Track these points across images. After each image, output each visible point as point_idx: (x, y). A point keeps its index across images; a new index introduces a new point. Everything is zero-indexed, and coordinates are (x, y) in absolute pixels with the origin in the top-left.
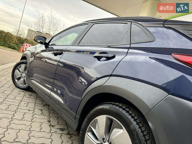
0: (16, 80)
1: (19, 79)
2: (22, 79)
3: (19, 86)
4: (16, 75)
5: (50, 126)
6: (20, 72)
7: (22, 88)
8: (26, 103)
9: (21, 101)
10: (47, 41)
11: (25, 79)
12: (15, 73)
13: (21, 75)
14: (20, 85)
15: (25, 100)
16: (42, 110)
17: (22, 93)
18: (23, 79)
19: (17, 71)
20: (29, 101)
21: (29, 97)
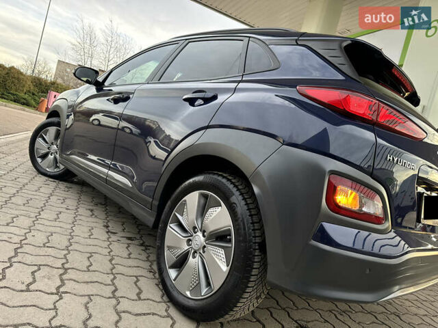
0: (39, 160)
1: (44, 156)
2: (51, 157)
3: (44, 171)
4: (37, 149)
5: (107, 232)
6: (47, 142)
7: (52, 174)
8: (62, 198)
9: (52, 195)
10: (100, 79)
11: (58, 156)
12: (36, 146)
13: (49, 148)
14: (47, 169)
15: (58, 194)
16: (92, 211)
17: (52, 184)
18: (53, 156)
19: (39, 140)
20: (66, 196)
21: (66, 189)
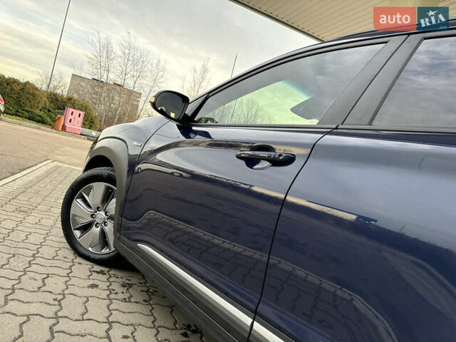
0: (77, 233)
1: (86, 228)
2: (96, 230)
3: (85, 252)
4: (74, 215)
6: (89, 206)
7: (97, 257)
10: (189, 111)
12: (72, 211)
13: (92, 216)
14: (90, 249)
17: (101, 279)
18: (99, 229)
19: (78, 203)
